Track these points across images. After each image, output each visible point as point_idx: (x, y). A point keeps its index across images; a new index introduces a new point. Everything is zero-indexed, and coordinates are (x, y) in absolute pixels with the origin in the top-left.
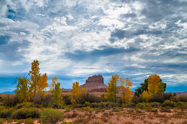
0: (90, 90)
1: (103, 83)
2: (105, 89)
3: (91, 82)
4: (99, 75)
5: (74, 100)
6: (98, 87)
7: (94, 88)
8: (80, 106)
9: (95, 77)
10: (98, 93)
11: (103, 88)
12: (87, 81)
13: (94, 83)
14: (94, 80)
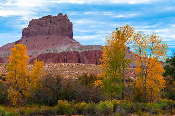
0: (35, 56)
1: (71, 36)
2: (77, 54)
3: (36, 34)
4: (60, 14)
5: (16, 93)
6: (58, 48)
7: (44, 51)
8: (46, 112)
9: (48, 19)
10: (59, 64)
11: (71, 50)
12: (25, 33)
13: (47, 36)
14: (46, 28)
